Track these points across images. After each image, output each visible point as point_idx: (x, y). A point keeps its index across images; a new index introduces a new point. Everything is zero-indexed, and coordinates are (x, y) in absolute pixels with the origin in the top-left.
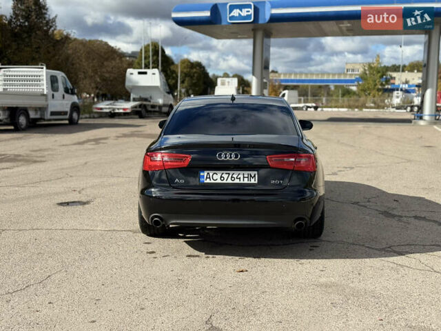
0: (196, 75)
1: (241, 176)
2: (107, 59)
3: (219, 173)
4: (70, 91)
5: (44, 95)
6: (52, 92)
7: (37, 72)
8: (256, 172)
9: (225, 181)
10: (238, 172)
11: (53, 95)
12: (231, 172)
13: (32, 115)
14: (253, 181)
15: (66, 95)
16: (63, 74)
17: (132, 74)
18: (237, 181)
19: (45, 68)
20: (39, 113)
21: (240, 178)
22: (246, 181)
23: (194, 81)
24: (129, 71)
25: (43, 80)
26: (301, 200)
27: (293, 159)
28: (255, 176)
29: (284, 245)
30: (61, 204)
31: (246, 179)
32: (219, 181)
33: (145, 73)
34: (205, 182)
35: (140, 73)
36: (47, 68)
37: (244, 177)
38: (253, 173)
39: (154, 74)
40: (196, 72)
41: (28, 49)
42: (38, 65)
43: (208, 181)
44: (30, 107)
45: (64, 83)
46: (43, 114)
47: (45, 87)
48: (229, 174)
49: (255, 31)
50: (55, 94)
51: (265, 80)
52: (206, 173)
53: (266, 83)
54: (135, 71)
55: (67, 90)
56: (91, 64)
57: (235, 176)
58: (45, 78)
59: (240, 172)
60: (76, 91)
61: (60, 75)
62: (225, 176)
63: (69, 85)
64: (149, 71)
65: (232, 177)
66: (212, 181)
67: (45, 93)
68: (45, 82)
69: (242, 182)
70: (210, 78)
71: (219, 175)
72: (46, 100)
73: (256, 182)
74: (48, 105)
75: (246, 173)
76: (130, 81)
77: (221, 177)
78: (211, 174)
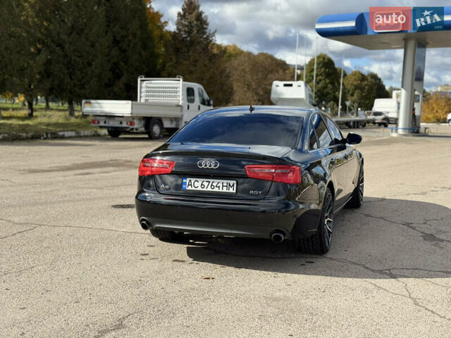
0: (366, 87)
1: (220, 185)
2: (271, 72)
3: (200, 181)
4: (206, 103)
5: (178, 106)
6: (187, 103)
7: (174, 84)
8: (235, 182)
9: (205, 189)
10: (218, 181)
11: (188, 106)
12: (211, 181)
13: (167, 124)
14: (231, 190)
15: (202, 107)
16: (201, 87)
17: (277, 86)
18: (216, 189)
19: (181, 80)
20: (174, 123)
21: (219, 187)
22: (225, 190)
23: (364, 94)
24: (275, 83)
25: (179, 91)
26: (286, 211)
27: (273, 171)
28: (233, 185)
29: (282, 258)
30: (116, 206)
31: (225, 188)
32: (200, 189)
33: (291, 85)
34: (187, 188)
35: (285, 85)
36: (184, 81)
37: (223, 186)
38: (232, 182)
39: (299, 86)
40: (366, 85)
41: (187, 62)
42: (175, 77)
43: (190, 188)
44: (165, 118)
45: (201, 95)
46: (177, 124)
47: (181, 99)
48: (209, 182)
49: (406, 40)
50: (190, 104)
51: (416, 93)
52: (188, 180)
53: (418, 96)
54: (281, 84)
55: (203, 102)
56: (255, 77)
57: (214, 184)
58: (181, 89)
59: (220, 181)
60: (212, 102)
61: (196, 87)
62: (206, 184)
63: (206, 96)
64: (295, 83)
65: (212, 185)
66: (193, 188)
67: (181, 104)
68: (180, 94)
69: (221, 190)
70: (386, 91)
71: (200, 183)
72: (182, 110)
73: (235, 191)
74: (182, 116)
75: (225, 182)
76: (276, 93)
77: (202, 185)
78: (193, 182)
